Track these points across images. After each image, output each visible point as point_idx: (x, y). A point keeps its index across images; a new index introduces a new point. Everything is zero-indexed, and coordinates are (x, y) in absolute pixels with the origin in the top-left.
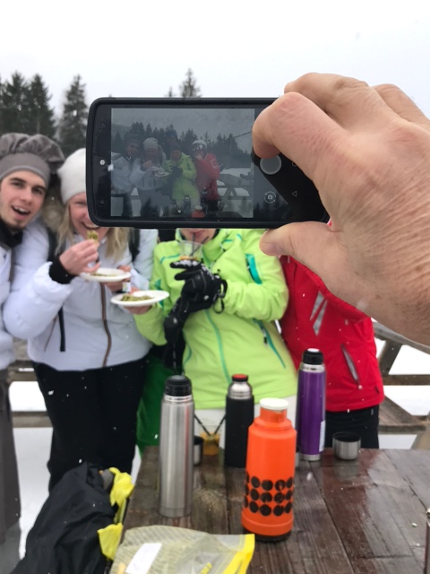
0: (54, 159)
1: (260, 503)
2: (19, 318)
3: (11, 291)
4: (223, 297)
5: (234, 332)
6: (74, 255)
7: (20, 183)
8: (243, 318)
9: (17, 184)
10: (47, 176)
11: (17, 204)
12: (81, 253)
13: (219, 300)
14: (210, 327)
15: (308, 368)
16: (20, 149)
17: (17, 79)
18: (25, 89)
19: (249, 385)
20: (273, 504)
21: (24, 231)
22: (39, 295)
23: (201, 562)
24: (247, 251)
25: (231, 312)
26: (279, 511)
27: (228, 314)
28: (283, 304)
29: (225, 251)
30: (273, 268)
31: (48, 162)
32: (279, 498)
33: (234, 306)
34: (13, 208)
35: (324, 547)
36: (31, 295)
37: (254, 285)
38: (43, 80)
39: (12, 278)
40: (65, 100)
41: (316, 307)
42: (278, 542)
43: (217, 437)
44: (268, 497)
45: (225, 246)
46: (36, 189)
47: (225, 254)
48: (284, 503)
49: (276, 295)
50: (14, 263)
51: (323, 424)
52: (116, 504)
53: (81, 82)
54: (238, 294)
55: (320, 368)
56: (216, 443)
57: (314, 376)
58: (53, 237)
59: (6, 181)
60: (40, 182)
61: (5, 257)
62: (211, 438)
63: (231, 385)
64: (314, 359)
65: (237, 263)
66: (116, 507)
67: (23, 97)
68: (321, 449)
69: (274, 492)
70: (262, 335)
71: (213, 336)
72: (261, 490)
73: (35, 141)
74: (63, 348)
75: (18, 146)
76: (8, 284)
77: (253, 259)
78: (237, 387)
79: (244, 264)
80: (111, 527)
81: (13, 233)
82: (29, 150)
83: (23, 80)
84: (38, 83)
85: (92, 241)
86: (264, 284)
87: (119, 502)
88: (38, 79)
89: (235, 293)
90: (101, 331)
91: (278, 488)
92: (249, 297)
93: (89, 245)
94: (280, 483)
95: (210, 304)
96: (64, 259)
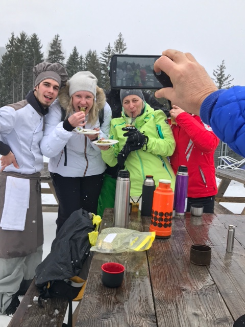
0: (63, 74)
1: (158, 222)
2: (48, 147)
3: (43, 136)
4: (146, 144)
5: (150, 161)
6: (75, 117)
7: (48, 85)
8: (154, 155)
9: (46, 85)
10: (60, 82)
11: (47, 94)
12: (78, 117)
13: (145, 145)
14: (138, 158)
15: (180, 174)
16: (48, 69)
17: (23, 36)
18: (27, 42)
19: (153, 180)
20: (163, 223)
21: (49, 108)
22: (58, 136)
23: (134, 236)
24: (157, 124)
25: (149, 152)
26: (166, 226)
27: (148, 152)
28: (174, 148)
29: (146, 122)
30: (169, 132)
31: (60, 75)
32: (166, 220)
33: (151, 148)
34: (44, 96)
35: (184, 241)
36: (55, 136)
37: (160, 140)
38: (37, 37)
39: (44, 129)
40: (50, 49)
41: (188, 148)
42: (165, 239)
43: (138, 204)
44: (161, 219)
45: (146, 120)
46: (55, 87)
47: (146, 124)
48: (168, 223)
49: (171, 144)
50: (45, 123)
51: (186, 199)
52: (95, 224)
53: (59, 39)
54: (153, 143)
55: (186, 174)
56: (137, 206)
57: (183, 177)
58: (64, 112)
59: (41, 84)
60: (57, 84)
61: (41, 119)
62: (136, 204)
63: (145, 180)
64: (183, 170)
65: (152, 129)
66: (95, 225)
67: (26, 46)
68: (185, 211)
69: (164, 217)
70: (162, 163)
71: (139, 163)
72: (158, 216)
73: (54, 66)
74: (65, 165)
75: (47, 68)
76: (42, 132)
77: (160, 127)
78: (148, 181)
79: (155, 129)
80: (93, 232)
81: (45, 108)
82: (52, 69)
83: (26, 36)
84: (35, 38)
85: (83, 112)
86: (165, 139)
87: (96, 224)
88: (35, 36)
89: (152, 142)
90: (84, 158)
91: (166, 216)
92: (158, 144)
93: (82, 114)
94: (167, 214)
95: (140, 147)
96: (70, 120)
